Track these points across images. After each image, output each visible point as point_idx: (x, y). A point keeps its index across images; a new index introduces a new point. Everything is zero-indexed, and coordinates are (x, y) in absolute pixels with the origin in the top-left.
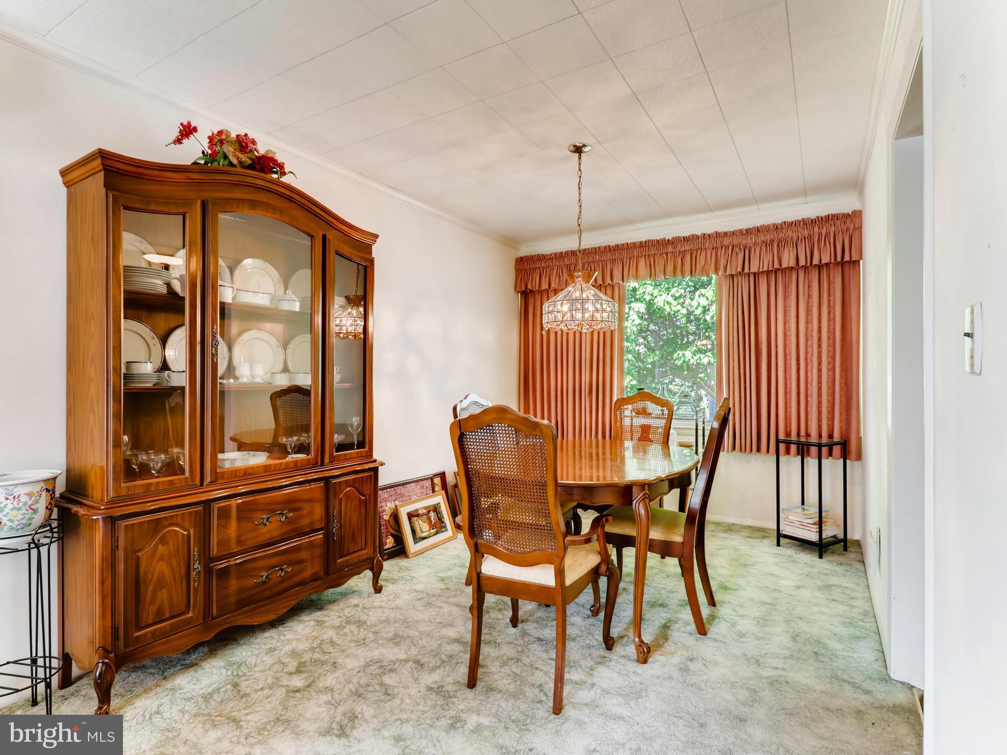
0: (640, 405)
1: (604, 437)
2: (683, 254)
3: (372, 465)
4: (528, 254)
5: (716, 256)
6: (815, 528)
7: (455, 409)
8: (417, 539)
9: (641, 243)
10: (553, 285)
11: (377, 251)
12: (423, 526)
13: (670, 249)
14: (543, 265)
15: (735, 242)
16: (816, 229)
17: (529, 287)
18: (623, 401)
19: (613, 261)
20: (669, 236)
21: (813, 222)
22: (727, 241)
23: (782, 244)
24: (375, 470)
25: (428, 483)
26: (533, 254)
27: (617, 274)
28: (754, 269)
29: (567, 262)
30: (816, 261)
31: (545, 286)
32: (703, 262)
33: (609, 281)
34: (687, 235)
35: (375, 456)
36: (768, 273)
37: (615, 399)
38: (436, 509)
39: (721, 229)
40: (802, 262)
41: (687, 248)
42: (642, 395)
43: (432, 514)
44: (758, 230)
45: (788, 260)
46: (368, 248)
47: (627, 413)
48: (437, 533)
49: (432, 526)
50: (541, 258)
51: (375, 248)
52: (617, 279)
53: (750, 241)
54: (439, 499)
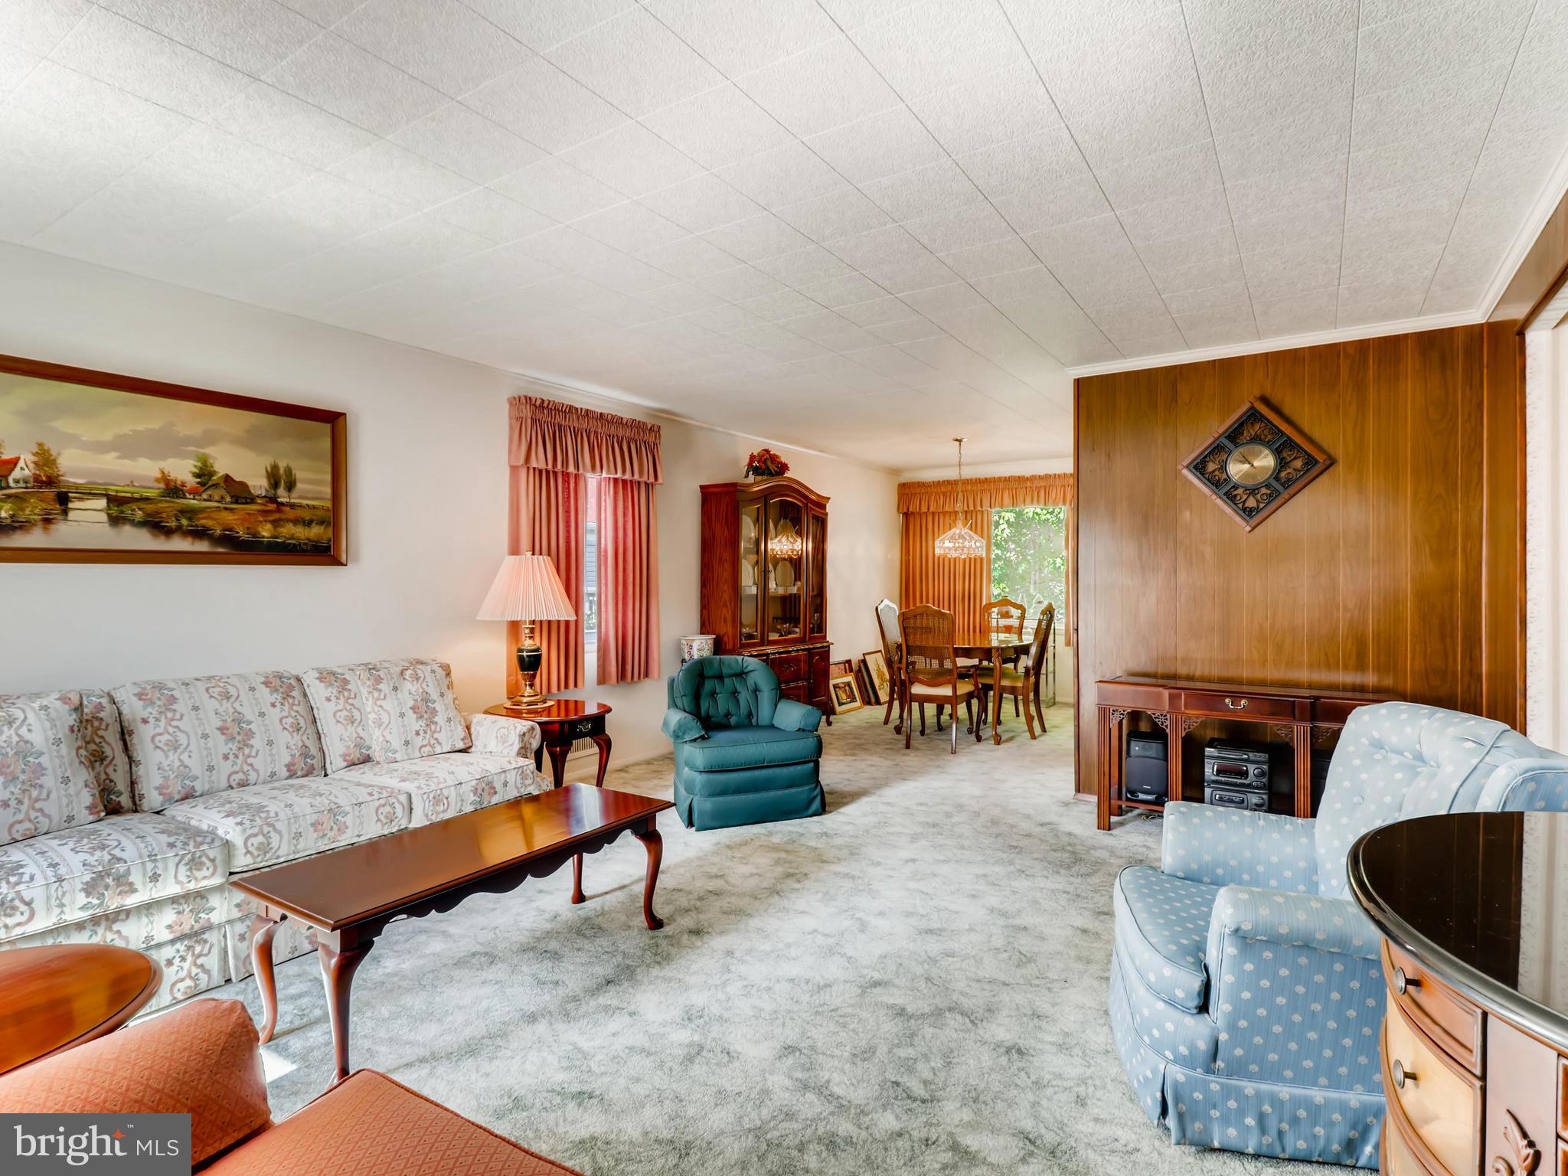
0: (1004, 609)
1: (974, 631)
2: (1039, 489)
3: (825, 644)
4: (910, 481)
5: (1064, 492)
7: (877, 609)
8: (840, 704)
10: (931, 509)
11: (829, 508)
12: (843, 697)
13: (1029, 484)
14: (923, 491)
17: (911, 509)
18: (990, 605)
19: (982, 491)
20: (1027, 474)
24: (829, 646)
25: (842, 666)
26: (913, 481)
27: (986, 503)
29: (943, 489)
31: (924, 509)
32: (1054, 496)
33: (979, 508)
34: (1042, 474)
35: (828, 639)
37: (984, 603)
38: (849, 684)
41: (1042, 484)
42: (1005, 602)
43: (847, 688)
46: (823, 507)
47: (994, 615)
48: (851, 702)
49: (848, 697)
50: (921, 485)
51: (828, 506)
52: (986, 507)
54: (850, 678)
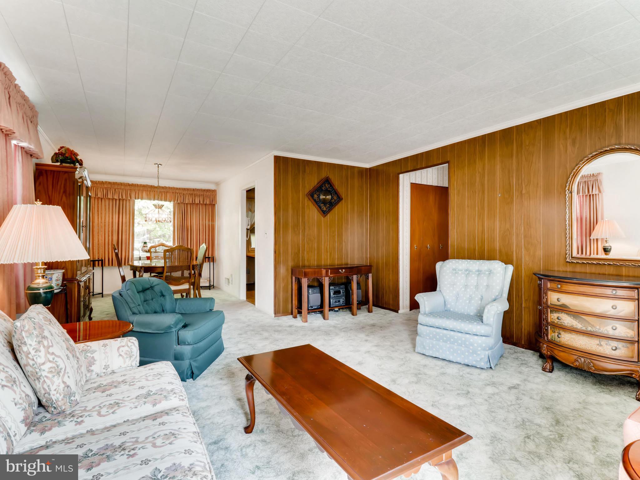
2: (161, 192)
5: (174, 195)
6: (208, 282)
9: (144, 185)
10: (98, 196)
15: (180, 192)
16: (205, 193)
19: (131, 190)
21: (204, 190)
22: (177, 191)
23: (195, 195)
27: (133, 196)
28: (186, 202)
29: (106, 186)
30: (205, 203)
32: (169, 197)
33: (129, 198)
34: (163, 186)
36: (191, 204)
39: (176, 186)
40: (201, 202)
44: (188, 189)
45: (197, 201)
52: (133, 198)
53: (185, 192)
